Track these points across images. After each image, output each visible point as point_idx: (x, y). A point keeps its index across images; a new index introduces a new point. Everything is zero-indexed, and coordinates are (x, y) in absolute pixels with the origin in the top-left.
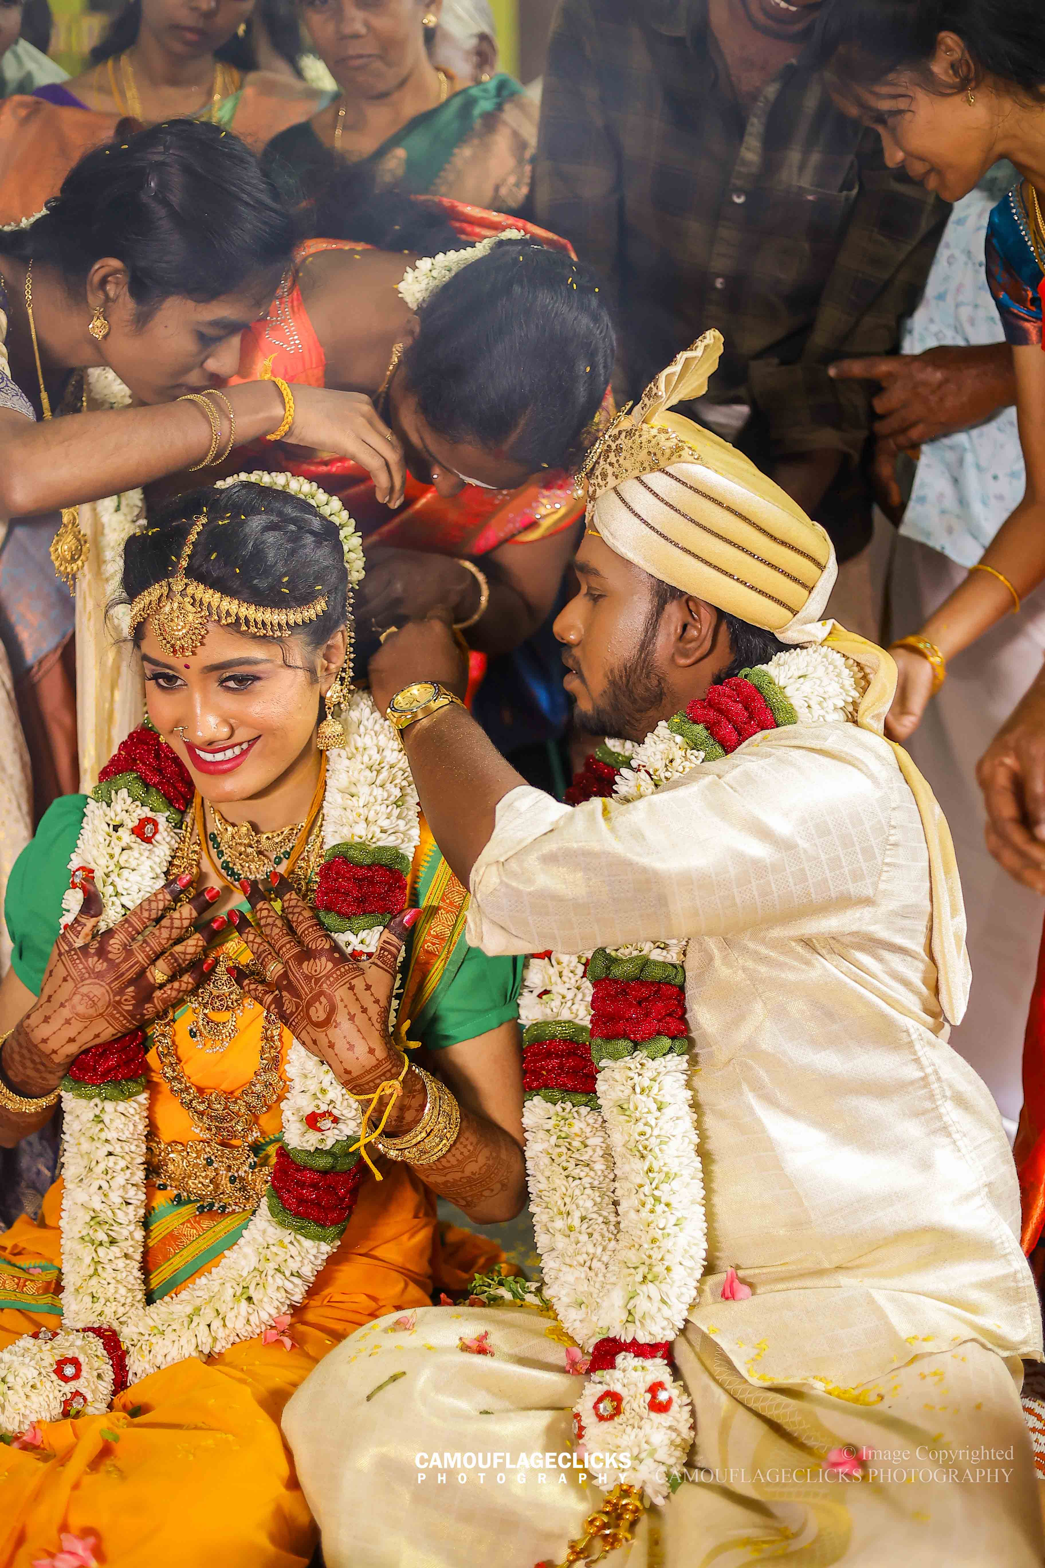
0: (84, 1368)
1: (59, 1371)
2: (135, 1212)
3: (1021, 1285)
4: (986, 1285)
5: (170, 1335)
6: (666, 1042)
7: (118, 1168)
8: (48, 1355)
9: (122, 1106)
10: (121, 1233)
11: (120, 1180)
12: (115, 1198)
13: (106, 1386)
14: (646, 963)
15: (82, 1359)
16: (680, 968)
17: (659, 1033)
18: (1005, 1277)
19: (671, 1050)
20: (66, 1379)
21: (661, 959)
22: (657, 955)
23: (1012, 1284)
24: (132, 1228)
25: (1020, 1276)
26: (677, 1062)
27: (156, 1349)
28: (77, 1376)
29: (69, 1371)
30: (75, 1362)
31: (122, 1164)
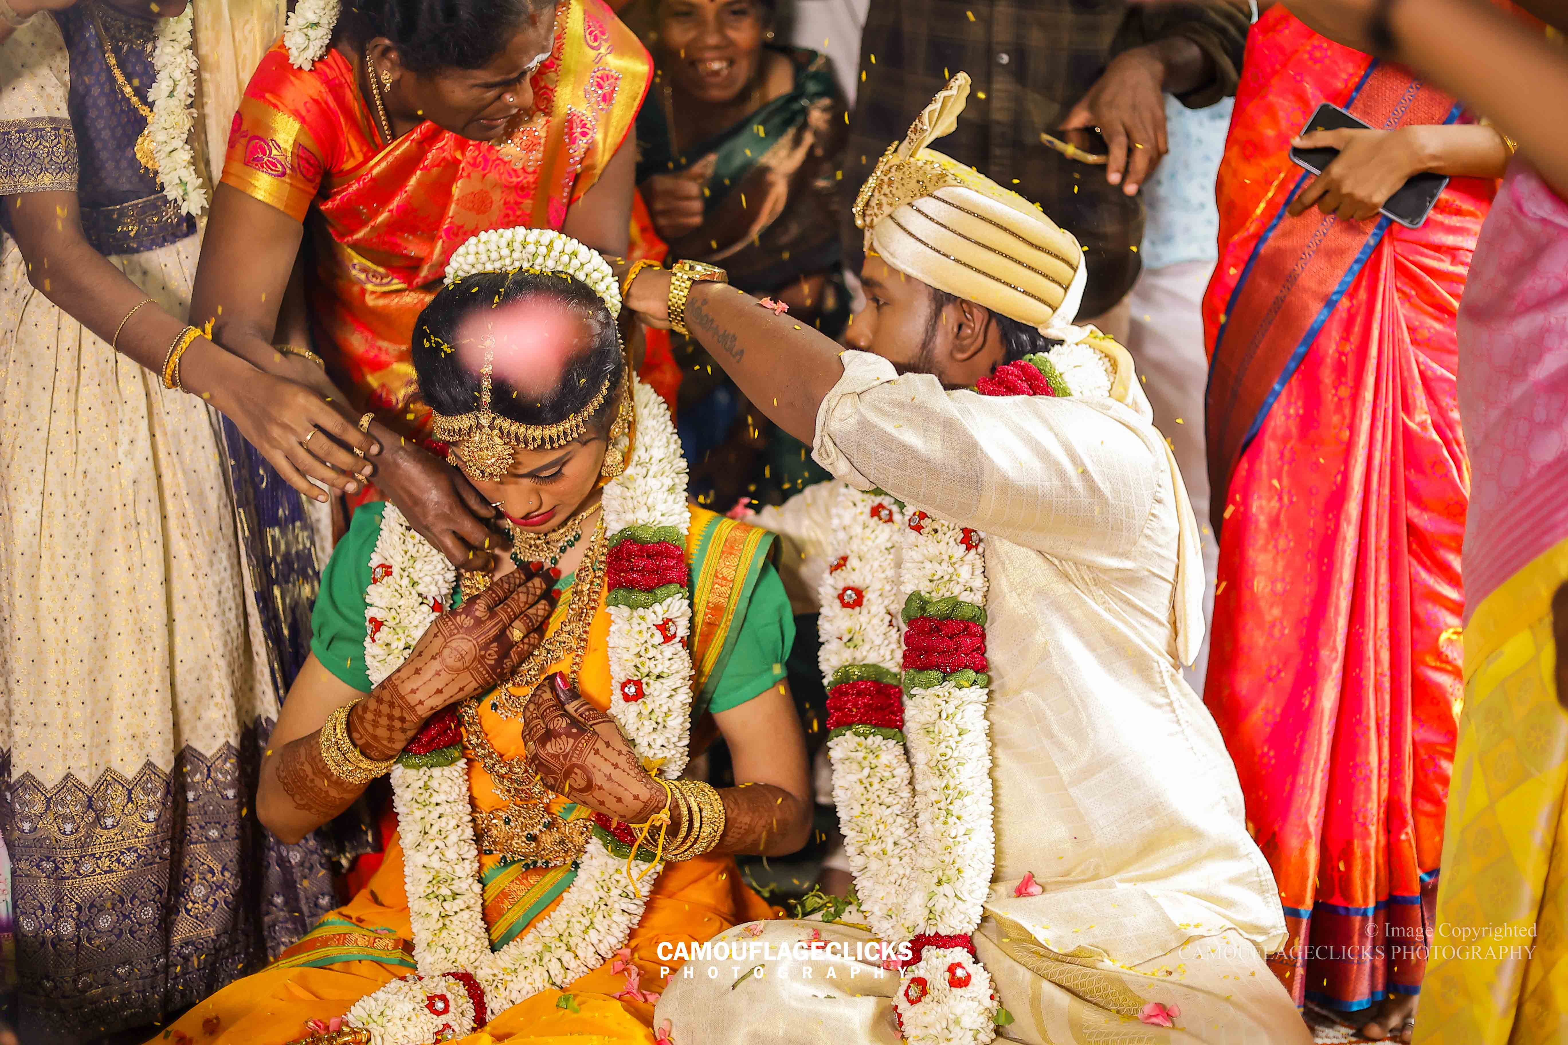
0: (452, 1004)
1: (431, 1007)
2: (469, 868)
3: (1263, 878)
4: (1235, 881)
5: (522, 973)
6: (971, 674)
7: (450, 827)
8: (420, 992)
9: (447, 771)
10: (460, 886)
11: (453, 838)
12: (451, 854)
13: (468, 1022)
14: (956, 604)
15: (449, 996)
16: (983, 610)
17: (966, 667)
18: (1250, 873)
19: (975, 682)
20: (438, 1013)
21: (968, 600)
22: (966, 597)
23: (1257, 879)
24: (470, 880)
25: (1261, 871)
26: (978, 694)
27: (510, 985)
28: (446, 1010)
29: (440, 1005)
30: (443, 998)
31: (453, 823)
